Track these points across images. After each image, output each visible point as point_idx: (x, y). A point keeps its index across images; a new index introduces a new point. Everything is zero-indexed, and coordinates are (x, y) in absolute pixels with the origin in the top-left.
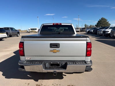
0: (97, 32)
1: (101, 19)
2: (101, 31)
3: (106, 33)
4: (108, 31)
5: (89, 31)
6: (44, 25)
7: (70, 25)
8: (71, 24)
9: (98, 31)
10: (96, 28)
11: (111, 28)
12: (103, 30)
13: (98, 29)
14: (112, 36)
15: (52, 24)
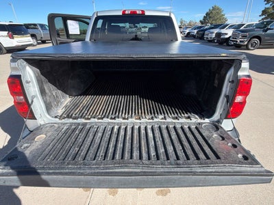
0: (204, 34)
1: (211, 9)
2: (213, 33)
3: (222, 37)
4: (226, 34)
5: (189, 33)
6: (99, 15)
7: (168, 15)
8: (170, 14)
9: (206, 32)
10: (201, 27)
11: (231, 27)
12: (216, 31)
13: (206, 30)
14: (232, 43)
15: (121, 14)
